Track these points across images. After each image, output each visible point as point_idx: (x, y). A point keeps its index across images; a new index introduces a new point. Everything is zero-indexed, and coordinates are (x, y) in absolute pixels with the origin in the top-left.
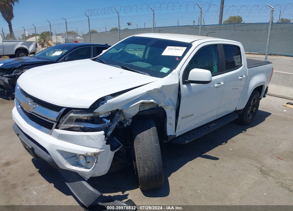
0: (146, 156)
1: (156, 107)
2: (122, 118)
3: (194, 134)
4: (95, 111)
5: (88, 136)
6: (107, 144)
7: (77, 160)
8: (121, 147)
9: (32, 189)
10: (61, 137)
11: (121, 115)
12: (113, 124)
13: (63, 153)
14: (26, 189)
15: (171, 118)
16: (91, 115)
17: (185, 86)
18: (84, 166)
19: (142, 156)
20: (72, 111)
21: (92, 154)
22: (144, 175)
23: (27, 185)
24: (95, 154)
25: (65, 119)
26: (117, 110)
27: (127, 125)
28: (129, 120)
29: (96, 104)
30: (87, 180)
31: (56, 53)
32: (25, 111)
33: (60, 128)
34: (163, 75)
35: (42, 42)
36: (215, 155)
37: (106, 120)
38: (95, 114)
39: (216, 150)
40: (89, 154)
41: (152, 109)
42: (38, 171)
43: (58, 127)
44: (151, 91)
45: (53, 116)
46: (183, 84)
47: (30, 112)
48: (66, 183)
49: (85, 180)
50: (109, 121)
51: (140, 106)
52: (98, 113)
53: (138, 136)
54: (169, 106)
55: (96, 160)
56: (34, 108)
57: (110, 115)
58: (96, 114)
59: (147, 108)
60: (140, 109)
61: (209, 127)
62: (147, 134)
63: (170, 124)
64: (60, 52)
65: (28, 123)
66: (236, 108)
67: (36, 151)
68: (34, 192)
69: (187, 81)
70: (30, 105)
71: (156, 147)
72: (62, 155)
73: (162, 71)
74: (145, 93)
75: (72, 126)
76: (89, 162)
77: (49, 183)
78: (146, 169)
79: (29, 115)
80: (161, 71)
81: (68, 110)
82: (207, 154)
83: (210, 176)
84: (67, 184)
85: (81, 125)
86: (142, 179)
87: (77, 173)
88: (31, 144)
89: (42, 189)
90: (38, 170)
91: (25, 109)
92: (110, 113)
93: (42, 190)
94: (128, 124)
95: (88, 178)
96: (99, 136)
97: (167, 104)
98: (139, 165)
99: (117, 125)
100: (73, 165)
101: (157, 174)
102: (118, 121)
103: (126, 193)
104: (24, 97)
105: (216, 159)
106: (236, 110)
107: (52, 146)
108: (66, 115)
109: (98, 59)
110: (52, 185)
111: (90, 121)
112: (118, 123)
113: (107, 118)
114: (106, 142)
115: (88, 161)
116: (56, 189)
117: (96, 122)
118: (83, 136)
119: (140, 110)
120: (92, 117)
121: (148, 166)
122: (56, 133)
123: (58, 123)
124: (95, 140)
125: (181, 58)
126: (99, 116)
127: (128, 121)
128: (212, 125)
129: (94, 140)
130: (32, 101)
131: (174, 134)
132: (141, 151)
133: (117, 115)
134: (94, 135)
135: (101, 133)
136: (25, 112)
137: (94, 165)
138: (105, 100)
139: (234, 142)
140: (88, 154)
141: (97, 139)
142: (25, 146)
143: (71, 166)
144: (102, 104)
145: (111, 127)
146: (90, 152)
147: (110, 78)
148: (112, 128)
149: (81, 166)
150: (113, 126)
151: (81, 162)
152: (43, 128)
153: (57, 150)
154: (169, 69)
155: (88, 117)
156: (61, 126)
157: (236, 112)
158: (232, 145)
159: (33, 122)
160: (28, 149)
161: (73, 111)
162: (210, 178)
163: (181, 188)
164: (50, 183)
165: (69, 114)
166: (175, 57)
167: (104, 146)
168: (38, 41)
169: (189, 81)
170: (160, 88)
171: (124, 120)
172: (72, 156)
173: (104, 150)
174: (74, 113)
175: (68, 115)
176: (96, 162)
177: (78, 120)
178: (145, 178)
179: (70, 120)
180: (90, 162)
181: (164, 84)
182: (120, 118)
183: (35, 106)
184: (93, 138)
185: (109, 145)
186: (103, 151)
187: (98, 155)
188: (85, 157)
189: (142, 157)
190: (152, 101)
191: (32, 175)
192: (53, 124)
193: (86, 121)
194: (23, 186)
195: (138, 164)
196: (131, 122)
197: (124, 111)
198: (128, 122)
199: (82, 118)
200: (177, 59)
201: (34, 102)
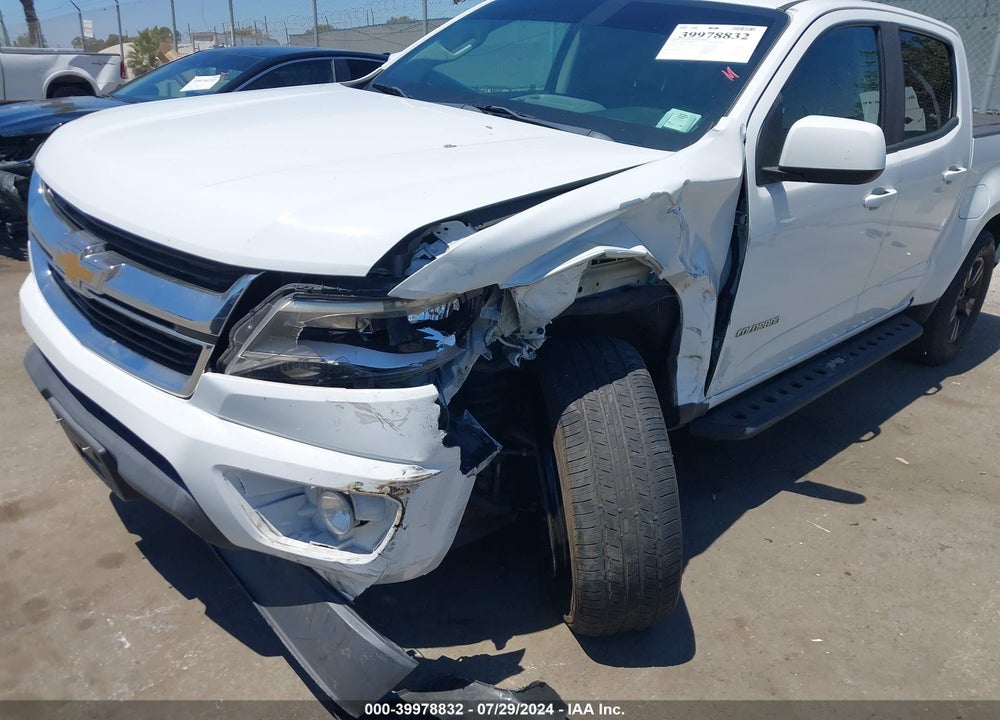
0: (612, 498)
1: (643, 282)
2: (506, 328)
3: (771, 400)
4: (396, 291)
5: (366, 406)
6: (447, 442)
7: (307, 513)
8: (495, 454)
9: (112, 623)
10: (235, 410)
11: (505, 312)
12: (468, 353)
13: (245, 480)
14: (86, 624)
15: (699, 331)
16: (376, 308)
17: (764, 192)
18: (340, 538)
19: (592, 496)
20: (289, 287)
21: (382, 487)
22: (602, 578)
23: (92, 604)
24: (397, 491)
25: (256, 324)
26: (490, 291)
27: (522, 361)
28: (535, 335)
29: (399, 259)
30: (352, 599)
31: (197, 83)
32: (72, 291)
33: (230, 369)
34: (674, 141)
35: (144, 64)
36: (846, 482)
37: (436, 335)
38: (394, 306)
39: (842, 460)
40: (367, 488)
41: (626, 289)
42: (138, 544)
43: (221, 363)
44: (638, 203)
45: (197, 310)
46: (759, 183)
47: (93, 297)
48: (256, 604)
49: (343, 600)
50: (451, 340)
51: (586, 275)
52: (409, 301)
53: (572, 406)
54: (699, 278)
55: (399, 514)
56: (111, 275)
57: (453, 313)
58: (398, 304)
59: (608, 283)
60: (580, 290)
61: (823, 373)
62: (613, 403)
63: (691, 357)
64: (211, 77)
65: (84, 343)
66: (912, 300)
67: (123, 468)
68: (124, 639)
69: (775, 169)
70: (88, 262)
71: (656, 457)
72: (241, 488)
73: (667, 125)
74: (614, 212)
75: (285, 358)
76: (363, 523)
77: (185, 599)
78: (612, 553)
79: (90, 310)
80: (659, 125)
81: (270, 283)
82: (814, 476)
83: (848, 574)
84: (264, 611)
85: (330, 354)
86: (588, 594)
87: (309, 569)
88: (103, 439)
89: (154, 622)
90: (138, 538)
91: (69, 282)
92: (456, 301)
93: (154, 628)
94: (526, 356)
95: (360, 591)
96: (412, 406)
97: (693, 269)
98: (580, 536)
99: (481, 359)
100: (288, 536)
101: (657, 576)
102: (488, 339)
103: (513, 644)
104: (65, 227)
105: (855, 499)
106: (914, 303)
107: (195, 447)
108: (257, 308)
109: (372, 83)
110: (198, 606)
111: (365, 339)
112: (489, 347)
113: (443, 326)
114: (443, 434)
115: (360, 518)
116: (214, 626)
117: (392, 343)
118: (340, 405)
119: (583, 294)
120: (378, 321)
121: (621, 539)
122: (213, 389)
123: (222, 344)
124: (396, 424)
125: (745, 71)
126: (406, 318)
127: (528, 341)
128: (831, 364)
129: (391, 425)
130: (102, 243)
131: (703, 399)
132: (588, 473)
133: (486, 312)
134: (390, 404)
135: (423, 396)
136: (71, 294)
137: (388, 538)
138: (436, 239)
139: (904, 430)
140: (364, 488)
141: (405, 419)
142: (78, 443)
143: (284, 539)
144: (427, 259)
145: (454, 369)
146: (371, 481)
147: (447, 146)
148: (459, 371)
149: (327, 538)
150: (468, 363)
151: (329, 523)
152: (153, 366)
153: (218, 467)
154: (699, 117)
155: (358, 318)
156: (235, 360)
157: (911, 312)
158: (902, 442)
159: (109, 339)
160: (91, 455)
161: (292, 291)
162: (847, 579)
163: (740, 623)
164: (190, 596)
165: (273, 301)
166: (720, 67)
167: (434, 452)
168: (129, 62)
169: (782, 168)
170: (676, 192)
171: (512, 338)
172: (283, 495)
173: (433, 472)
174: (296, 299)
175: (269, 309)
176: (397, 522)
177: (316, 334)
178: (606, 590)
179: (279, 331)
180: (367, 522)
181: (693, 178)
182: (496, 328)
183: (112, 267)
184: (386, 414)
185: (457, 450)
186: (430, 477)
187: (408, 492)
188: (349, 498)
189: (595, 501)
190: (640, 249)
191: (113, 561)
192: (199, 349)
193: (350, 338)
194: (76, 609)
195: (575, 533)
196: (540, 345)
197: (519, 296)
198: (528, 346)
199: (327, 324)
200: (730, 75)
201: (108, 248)
